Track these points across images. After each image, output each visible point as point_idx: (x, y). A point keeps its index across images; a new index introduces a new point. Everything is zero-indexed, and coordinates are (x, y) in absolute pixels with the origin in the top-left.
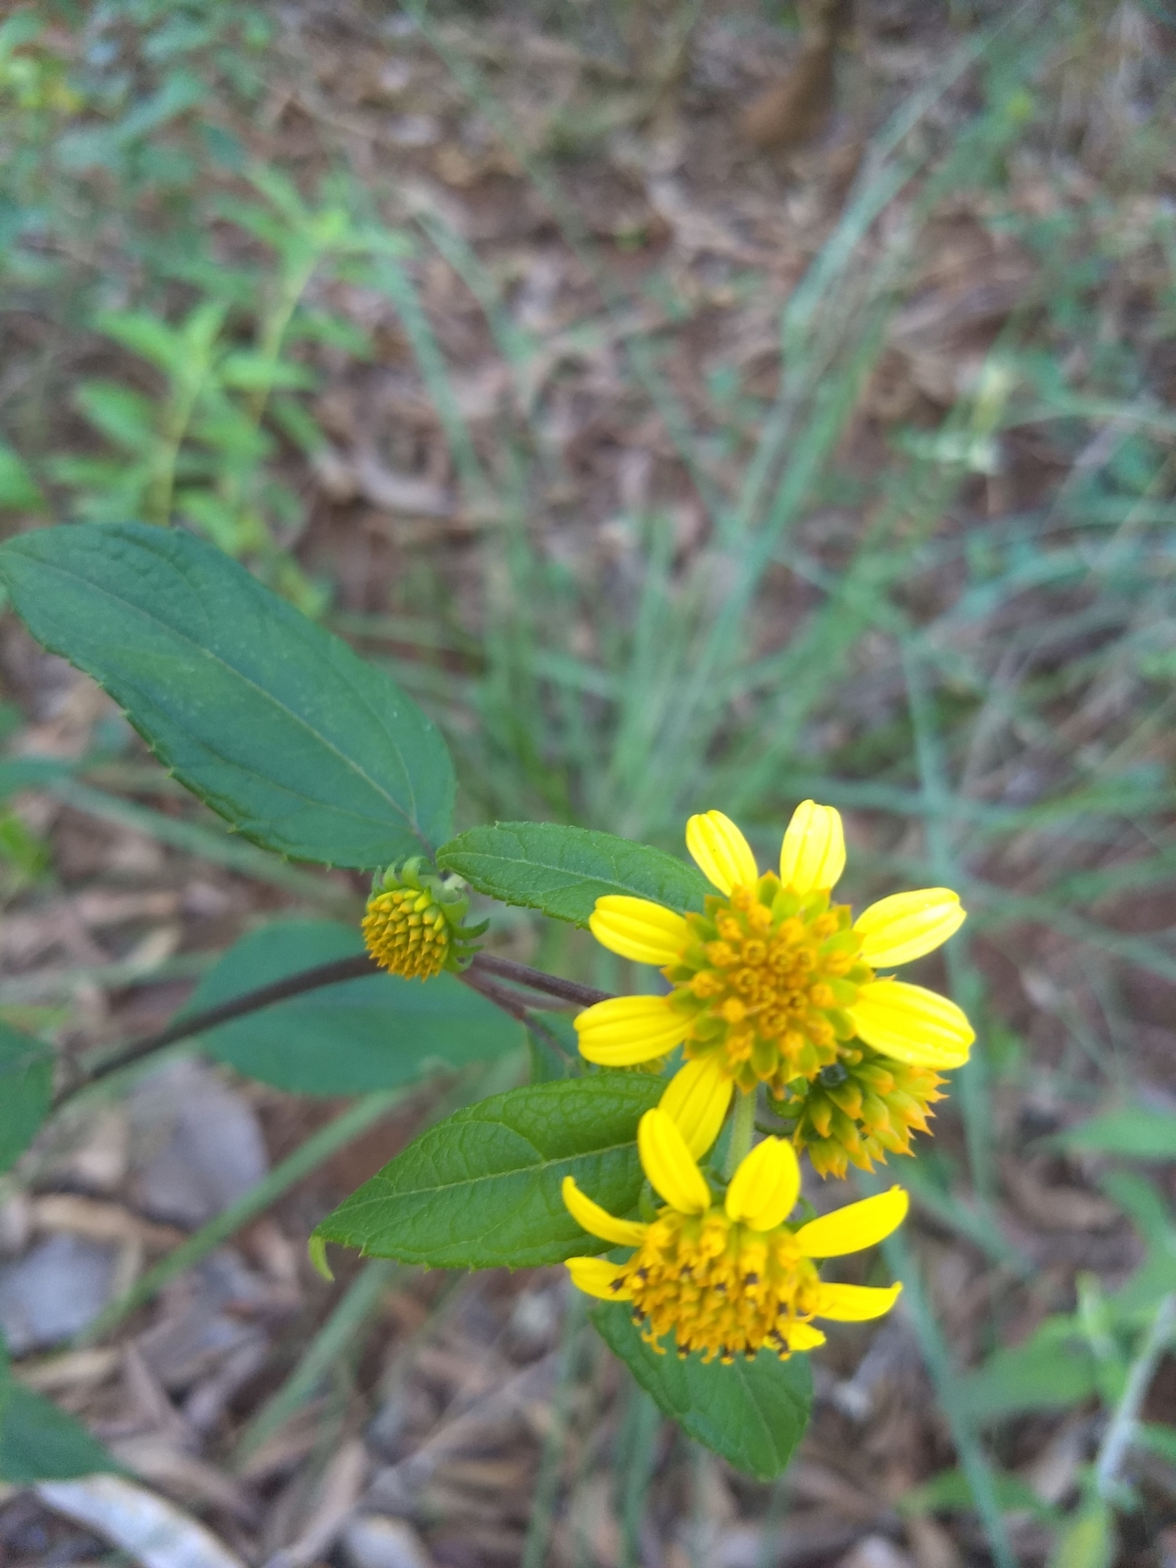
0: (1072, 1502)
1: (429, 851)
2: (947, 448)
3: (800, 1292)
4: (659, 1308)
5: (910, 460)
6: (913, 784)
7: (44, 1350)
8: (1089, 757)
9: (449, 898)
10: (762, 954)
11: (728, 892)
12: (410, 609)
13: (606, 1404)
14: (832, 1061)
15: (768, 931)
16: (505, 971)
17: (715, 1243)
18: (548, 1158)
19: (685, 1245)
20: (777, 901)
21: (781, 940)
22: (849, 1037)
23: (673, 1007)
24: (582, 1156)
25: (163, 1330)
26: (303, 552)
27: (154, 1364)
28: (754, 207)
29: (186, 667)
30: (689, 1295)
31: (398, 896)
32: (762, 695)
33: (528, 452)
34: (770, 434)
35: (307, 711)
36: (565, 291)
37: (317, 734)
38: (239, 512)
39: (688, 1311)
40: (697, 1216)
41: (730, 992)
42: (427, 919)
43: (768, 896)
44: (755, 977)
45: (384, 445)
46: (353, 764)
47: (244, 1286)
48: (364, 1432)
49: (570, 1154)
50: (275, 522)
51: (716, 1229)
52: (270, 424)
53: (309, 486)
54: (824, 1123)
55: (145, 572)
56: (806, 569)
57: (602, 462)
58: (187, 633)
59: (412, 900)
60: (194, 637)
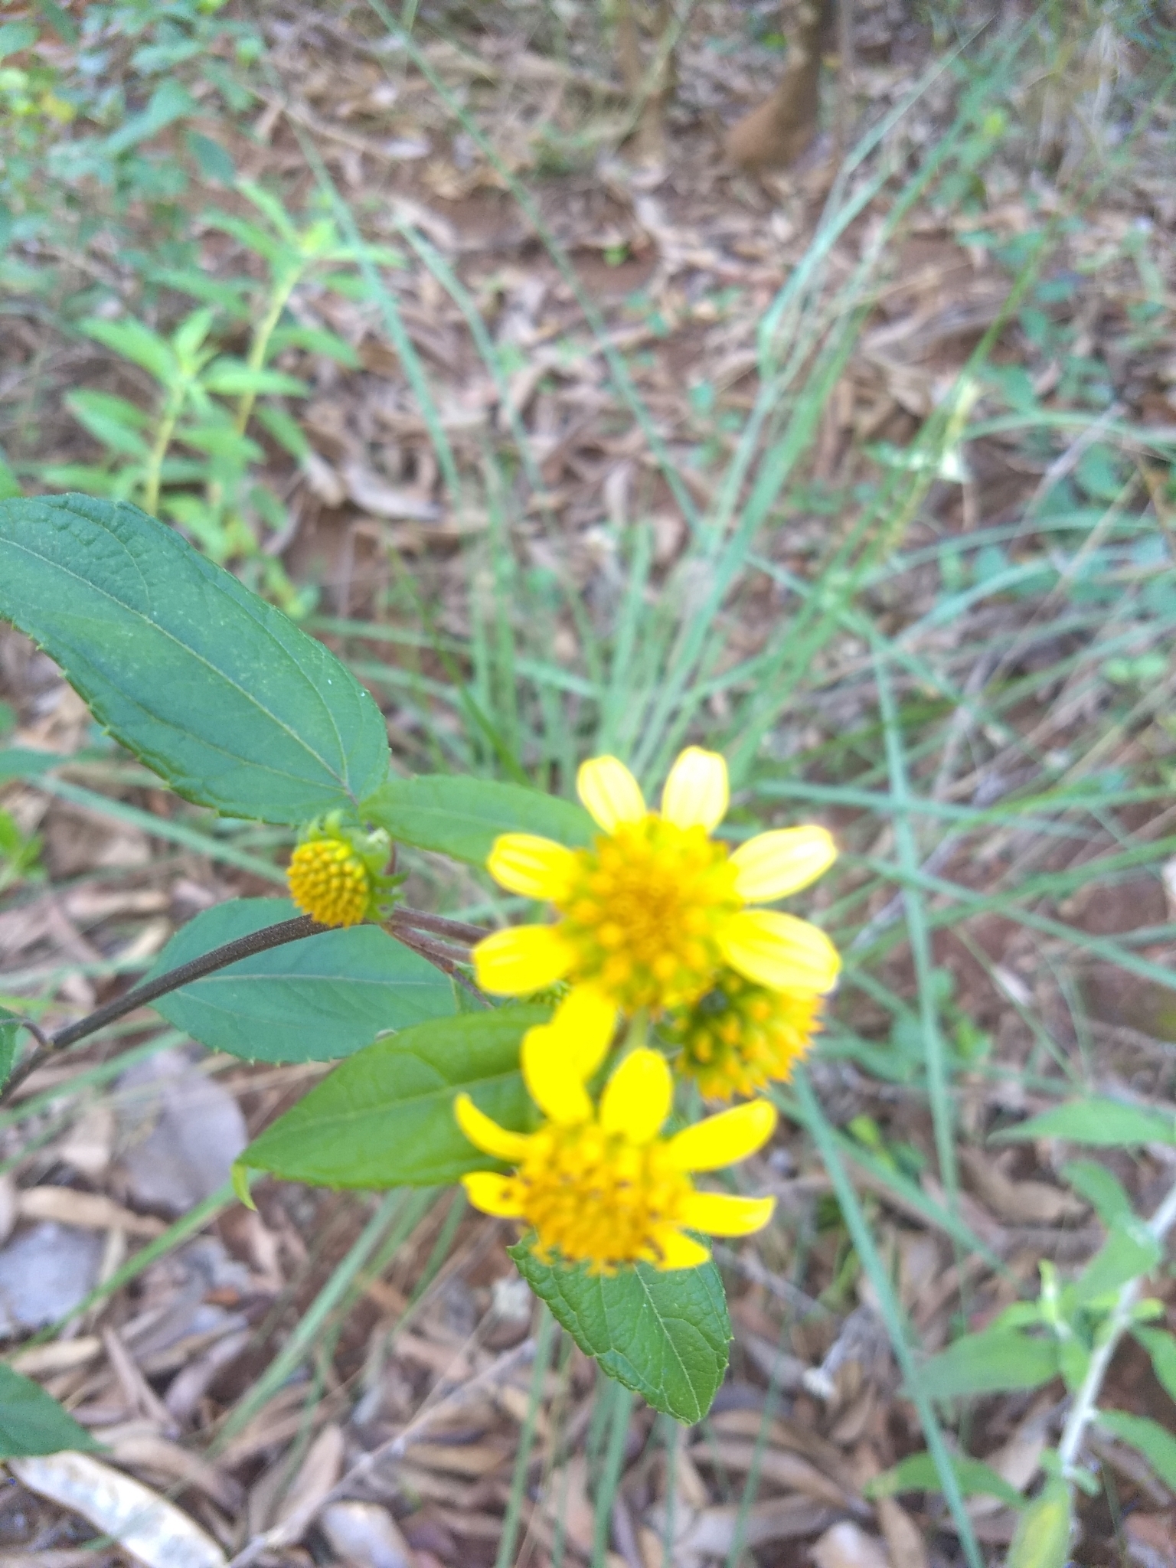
0: (1034, 1489)
2: (917, 459)
3: (672, 1200)
4: (545, 1218)
5: (887, 470)
8: (1056, 760)
9: (371, 850)
11: (611, 831)
12: (396, 614)
13: (579, 1391)
14: (710, 988)
15: (643, 862)
16: (431, 925)
18: (452, 1082)
19: (565, 1154)
20: (659, 835)
23: (560, 936)
25: (147, 1321)
28: (737, 224)
29: (126, 632)
30: (569, 1202)
31: (320, 845)
32: (738, 698)
33: (509, 460)
34: (744, 447)
35: (243, 676)
36: (551, 303)
37: (251, 697)
39: (568, 1219)
40: (578, 1128)
41: (609, 917)
42: (349, 867)
43: (652, 832)
45: (373, 450)
46: (286, 727)
47: (229, 1274)
48: (344, 1419)
49: (472, 1079)
50: (266, 531)
51: (591, 1140)
52: (256, 430)
53: (299, 491)
54: (703, 1046)
55: (89, 543)
56: (783, 577)
57: (588, 471)
58: (127, 600)
59: (334, 850)
60: (134, 604)
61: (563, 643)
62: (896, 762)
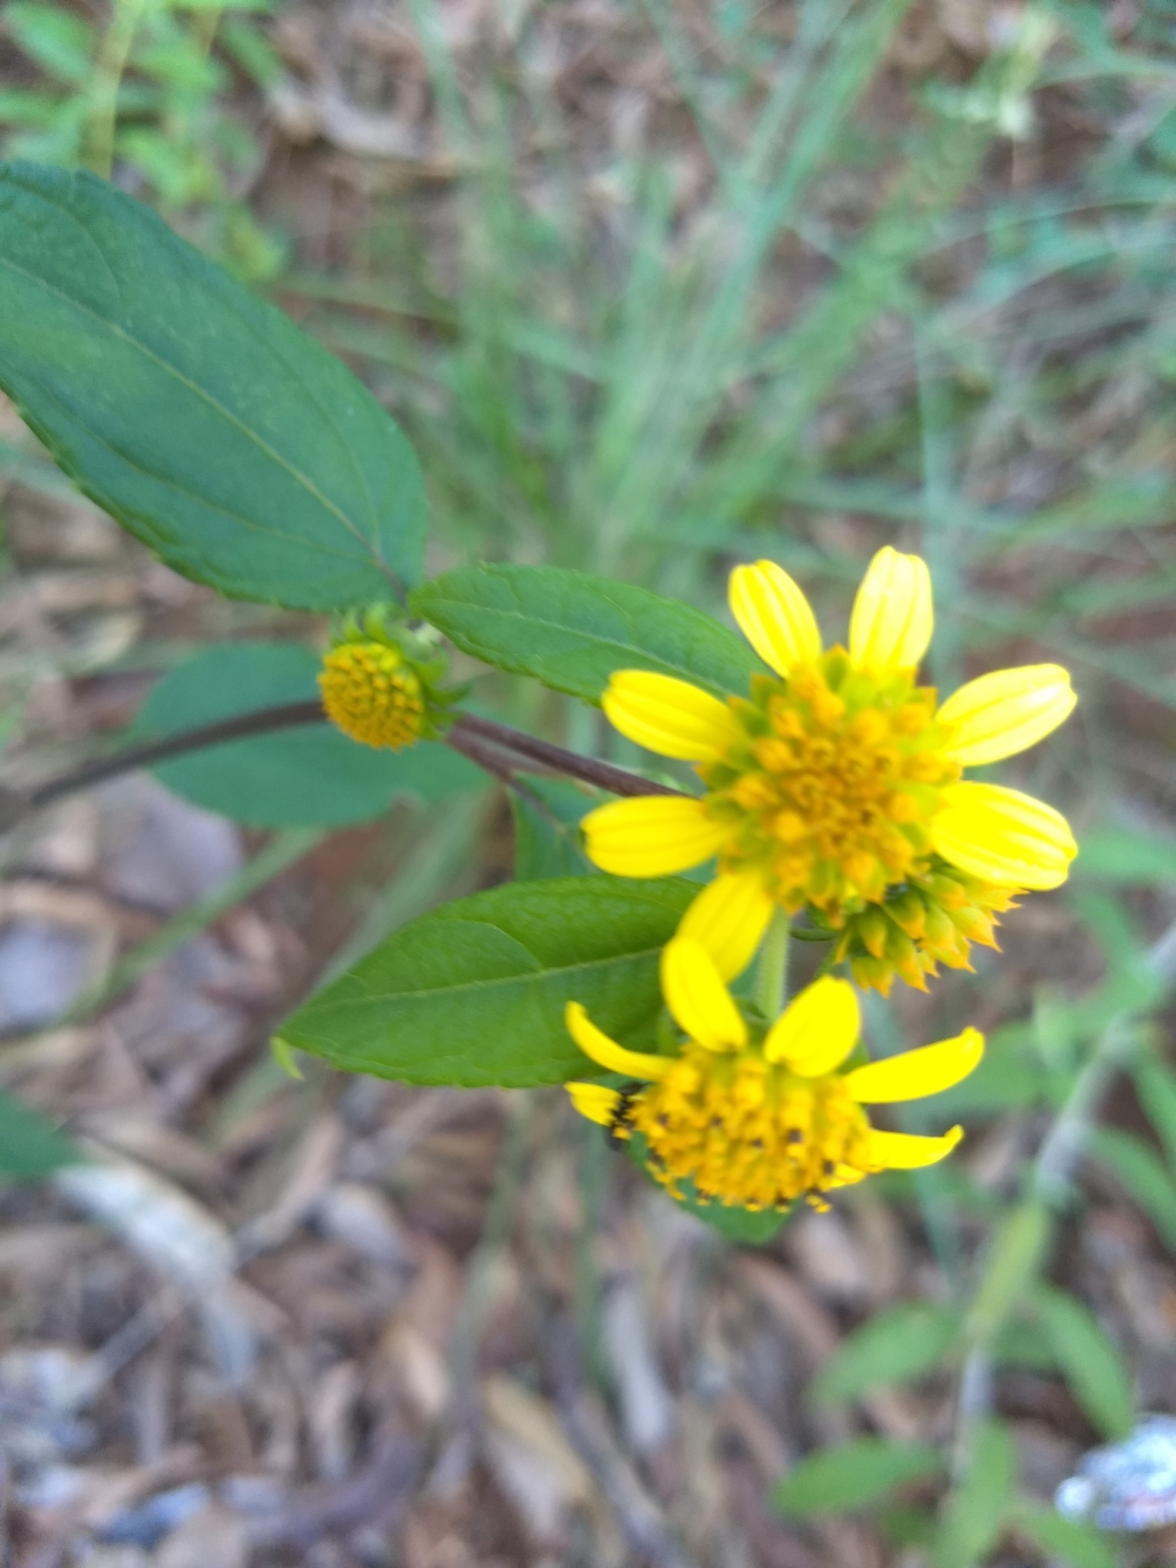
1: (400, 591)
2: (974, 107)
3: (848, 1145)
4: (679, 1154)
6: (915, 484)
7: (23, 1031)
8: (1096, 462)
9: (424, 656)
10: (828, 760)
11: (783, 671)
14: (899, 879)
15: (840, 728)
16: (490, 732)
17: (752, 1093)
18: (547, 965)
19: (716, 1092)
20: (848, 684)
21: (856, 739)
22: (925, 852)
23: (708, 815)
24: (585, 965)
25: (141, 1012)
26: (258, 200)
27: (132, 1045)
29: (92, 349)
30: (718, 1146)
31: (359, 650)
32: (761, 381)
33: (512, 90)
34: (785, 82)
35: (241, 405)
37: (253, 435)
38: (188, 154)
39: (716, 1162)
40: (729, 1055)
41: (789, 802)
42: (399, 680)
43: (836, 676)
44: (819, 785)
45: (348, 75)
46: (300, 476)
47: (220, 971)
48: (341, 1105)
49: (571, 962)
50: (226, 166)
51: (751, 1075)
52: (221, 52)
53: (265, 125)
54: (877, 940)
55: (38, 226)
57: (591, 102)
58: (92, 304)
59: (377, 658)
60: (98, 307)
61: (561, 309)
62: (934, 455)
